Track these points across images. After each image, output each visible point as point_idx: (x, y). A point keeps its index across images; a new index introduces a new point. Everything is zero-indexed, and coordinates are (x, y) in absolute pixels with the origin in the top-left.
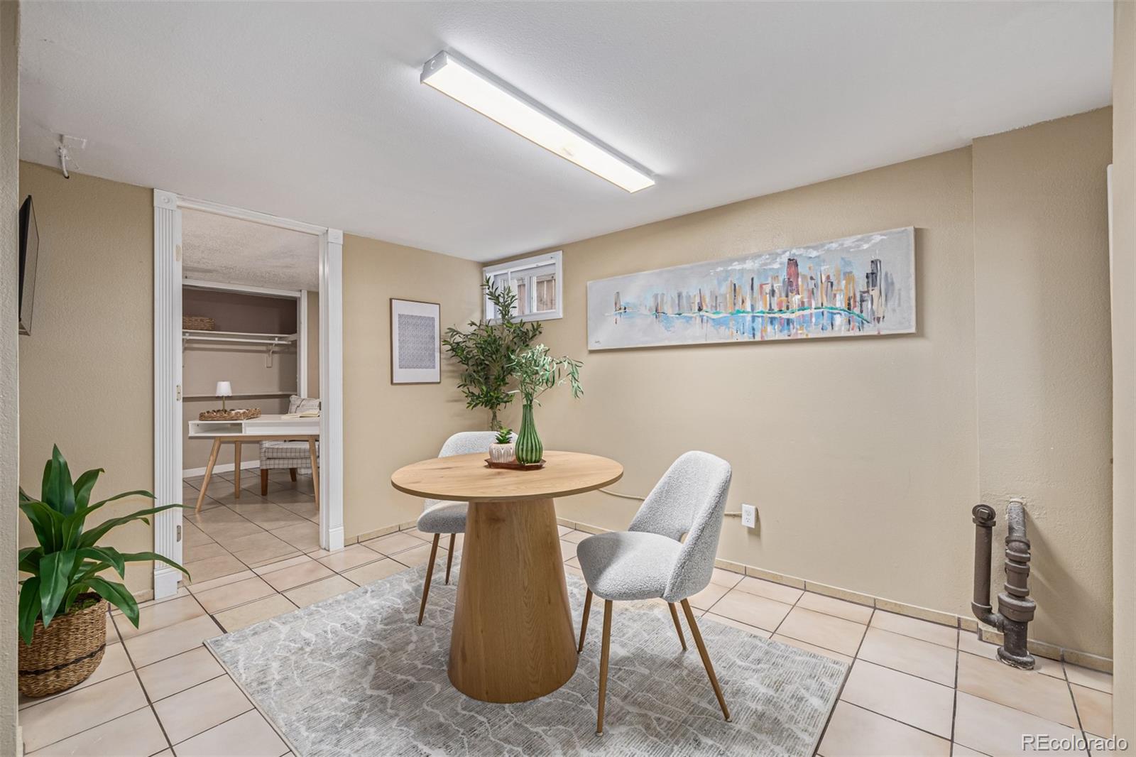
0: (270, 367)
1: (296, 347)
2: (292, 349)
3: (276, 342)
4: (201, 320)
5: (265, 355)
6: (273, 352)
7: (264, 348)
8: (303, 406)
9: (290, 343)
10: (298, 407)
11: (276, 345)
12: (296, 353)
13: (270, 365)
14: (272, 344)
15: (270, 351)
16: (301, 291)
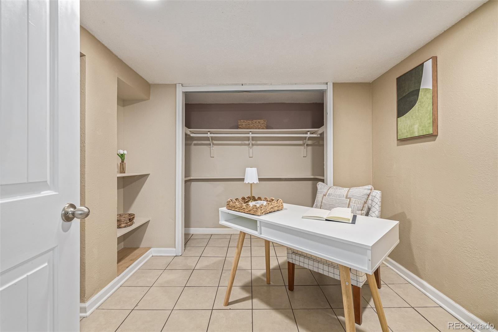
0: (305, 157)
1: (323, 140)
2: (321, 142)
3: (309, 135)
4: (259, 122)
5: (302, 147)
6: (307, 145)
7: (301, 142)
8: (329, 195)
9: (319, 136)
10: (325, 195)
11: (310, 138)
12: (323, 145)
13: (305, 156)
14: (305, 138)
15: (305, 144)
16: (327, 84)
